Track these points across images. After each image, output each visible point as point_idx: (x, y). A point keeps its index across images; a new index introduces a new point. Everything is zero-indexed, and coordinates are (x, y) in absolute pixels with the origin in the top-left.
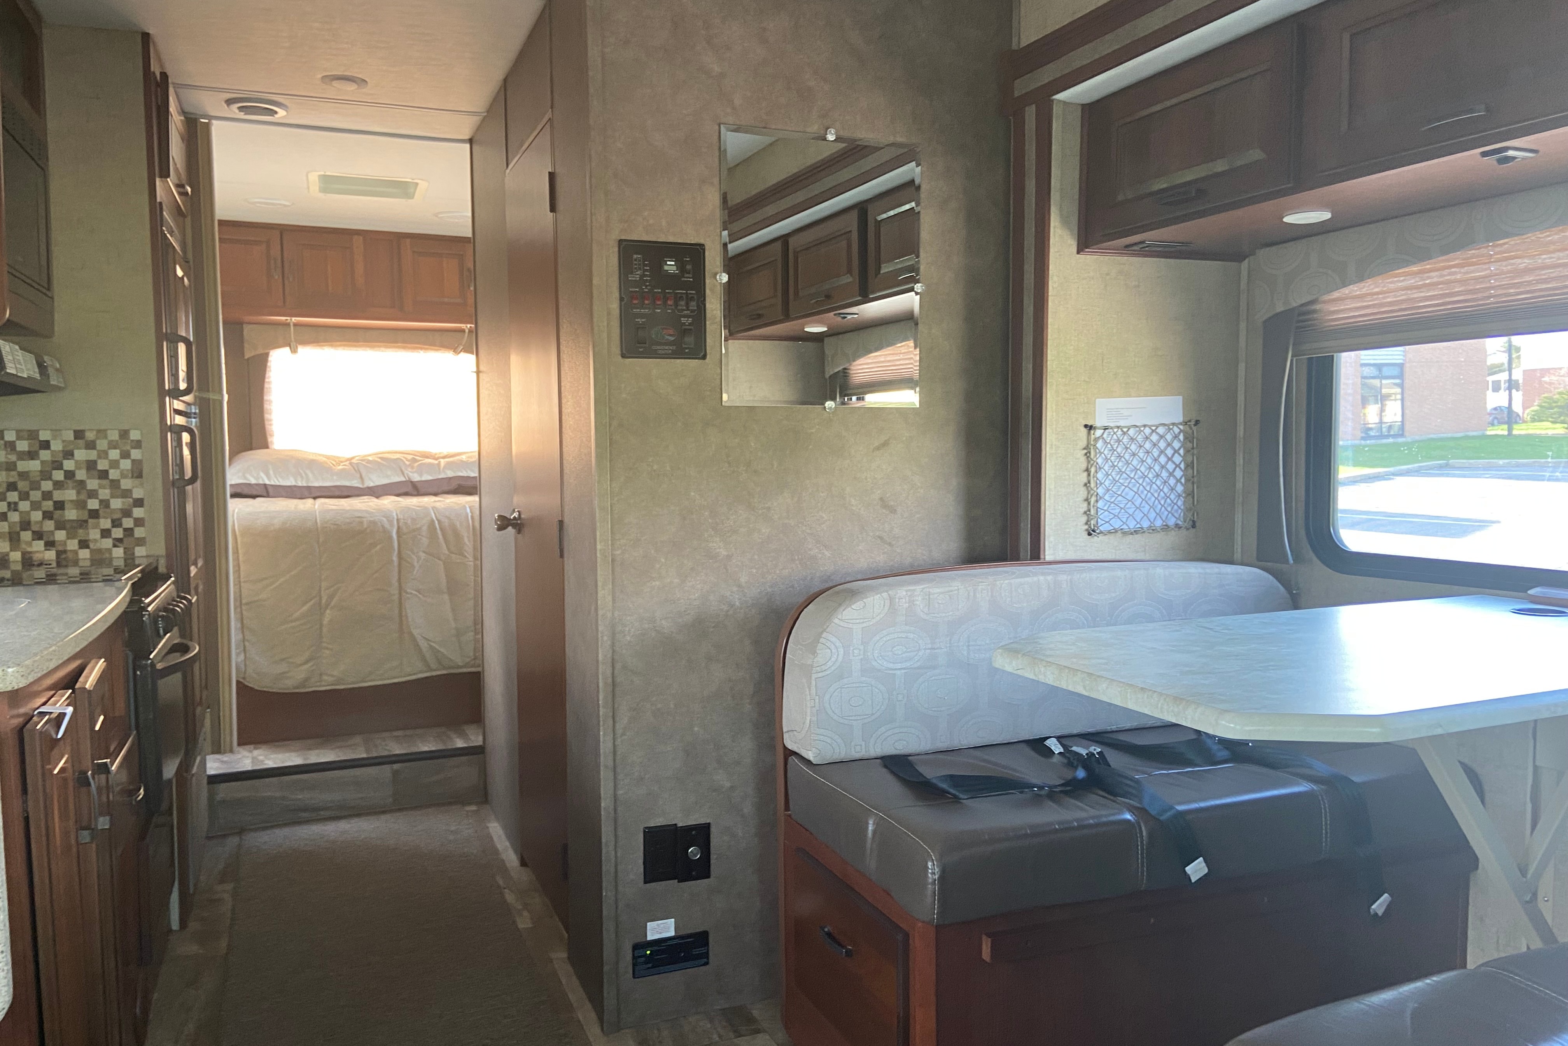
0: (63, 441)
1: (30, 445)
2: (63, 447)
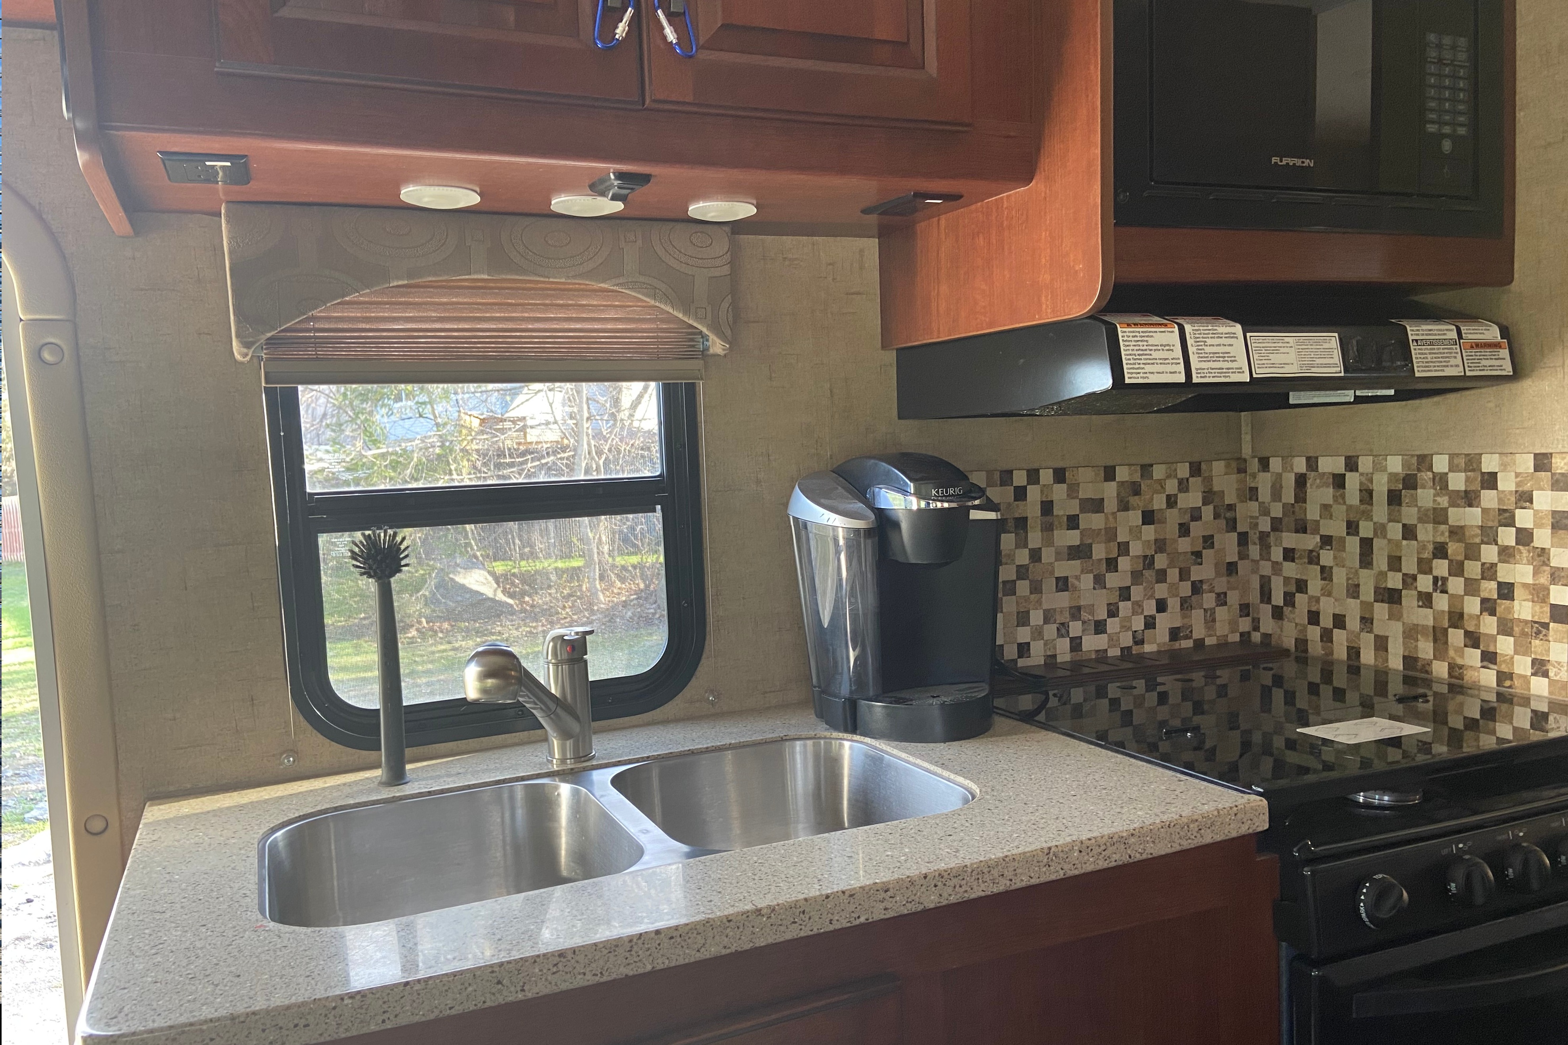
0: (1517, 475)
1: (1467, 480)
2: (1518, 484)
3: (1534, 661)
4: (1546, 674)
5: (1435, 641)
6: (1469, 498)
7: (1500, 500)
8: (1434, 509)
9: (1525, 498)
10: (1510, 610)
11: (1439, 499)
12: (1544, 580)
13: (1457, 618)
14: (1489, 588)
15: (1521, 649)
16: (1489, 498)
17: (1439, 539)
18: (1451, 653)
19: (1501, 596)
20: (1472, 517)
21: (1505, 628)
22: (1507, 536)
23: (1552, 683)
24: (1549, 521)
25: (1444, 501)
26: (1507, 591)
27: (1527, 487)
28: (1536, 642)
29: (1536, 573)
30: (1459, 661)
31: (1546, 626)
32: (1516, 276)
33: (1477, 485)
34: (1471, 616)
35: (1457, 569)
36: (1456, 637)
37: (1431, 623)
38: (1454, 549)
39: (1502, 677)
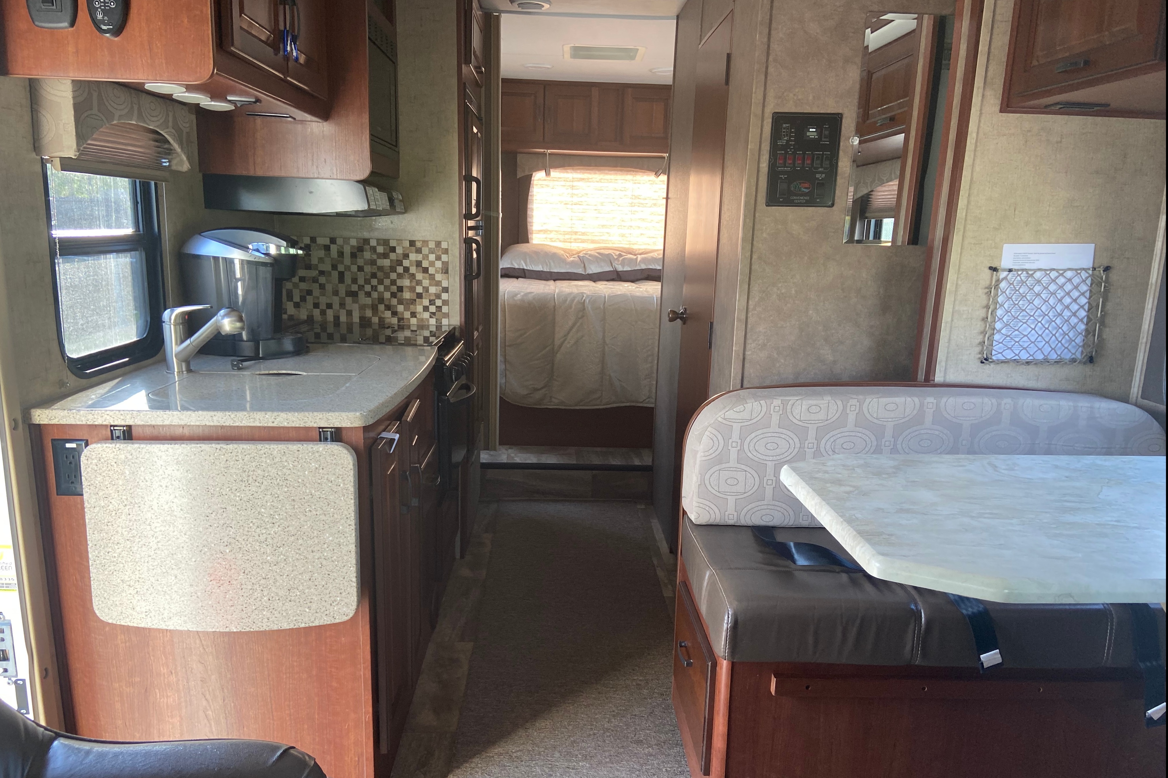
0: (403, 248)
1: (384, 249)
2: (403, 251)
3: (411, 313)
4: (416, 317)
5: (373, 309)
6: (385, 256)
7: (397, 257)
8: (371, 260)
9: (406, 256)
10: (402, 296)
11: (373, 256)
12: (414, 284)
13: (381, 300)
14: (394, 288)
15: (406, 309)
16: (393, 256)
17: (374, 271)
18: (379, 313)
19: (398, 291)
20: (386, 263)
21: (400, 302)
22: (400, 270)
23: (418, 320)
24: (415, 264)
25: (375, 257)
26: (401, 289)
27: (407, 252)
28: (412, 306)
29: (411, 282)
30: (383, 316)
31: (415, 300)
32: (400, 176)
33: (388, 251)
34: (387, 299)
35: (381, 282)
36: (381, 307)
37: (370, 303)
38: (380, 274)
39: (400, 320)
